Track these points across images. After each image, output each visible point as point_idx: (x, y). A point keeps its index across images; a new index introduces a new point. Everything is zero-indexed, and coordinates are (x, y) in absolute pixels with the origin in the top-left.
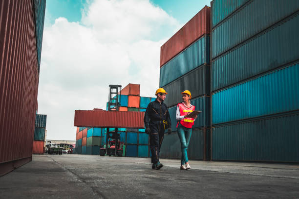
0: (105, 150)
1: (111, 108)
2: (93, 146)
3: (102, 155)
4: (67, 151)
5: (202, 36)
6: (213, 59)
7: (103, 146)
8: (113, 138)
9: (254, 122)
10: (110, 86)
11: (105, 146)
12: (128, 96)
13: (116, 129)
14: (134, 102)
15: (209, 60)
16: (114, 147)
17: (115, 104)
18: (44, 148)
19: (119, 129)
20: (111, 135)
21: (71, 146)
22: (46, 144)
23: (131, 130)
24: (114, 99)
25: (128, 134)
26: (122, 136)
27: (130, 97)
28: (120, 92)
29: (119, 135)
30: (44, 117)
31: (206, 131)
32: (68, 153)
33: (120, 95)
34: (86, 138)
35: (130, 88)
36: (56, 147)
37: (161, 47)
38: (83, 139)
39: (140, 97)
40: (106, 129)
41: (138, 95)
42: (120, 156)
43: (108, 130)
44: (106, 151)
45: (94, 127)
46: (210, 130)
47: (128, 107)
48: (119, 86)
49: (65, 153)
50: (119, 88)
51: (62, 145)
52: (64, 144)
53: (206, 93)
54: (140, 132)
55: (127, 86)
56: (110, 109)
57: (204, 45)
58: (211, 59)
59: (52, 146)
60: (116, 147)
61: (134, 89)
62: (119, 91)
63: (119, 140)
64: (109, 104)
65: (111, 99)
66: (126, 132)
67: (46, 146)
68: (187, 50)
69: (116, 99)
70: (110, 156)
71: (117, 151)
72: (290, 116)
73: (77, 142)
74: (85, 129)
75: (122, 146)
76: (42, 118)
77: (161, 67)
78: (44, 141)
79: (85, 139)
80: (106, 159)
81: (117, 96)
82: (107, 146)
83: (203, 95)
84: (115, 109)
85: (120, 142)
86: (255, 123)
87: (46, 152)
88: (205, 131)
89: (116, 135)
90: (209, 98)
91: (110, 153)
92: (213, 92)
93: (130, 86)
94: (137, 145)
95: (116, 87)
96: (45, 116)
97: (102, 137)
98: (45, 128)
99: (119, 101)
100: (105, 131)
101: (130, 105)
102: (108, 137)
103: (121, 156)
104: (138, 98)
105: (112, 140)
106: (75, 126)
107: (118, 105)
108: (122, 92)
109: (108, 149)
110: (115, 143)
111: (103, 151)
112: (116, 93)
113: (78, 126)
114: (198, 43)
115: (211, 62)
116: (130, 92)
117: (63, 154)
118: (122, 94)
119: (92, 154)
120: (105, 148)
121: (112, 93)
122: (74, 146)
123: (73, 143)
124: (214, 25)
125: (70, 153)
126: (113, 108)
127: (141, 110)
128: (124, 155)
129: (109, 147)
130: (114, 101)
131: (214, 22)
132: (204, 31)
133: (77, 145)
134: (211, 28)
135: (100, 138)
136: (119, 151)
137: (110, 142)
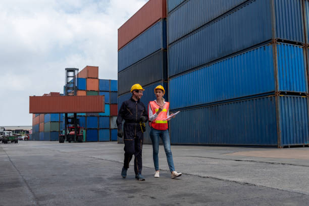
1: (69, 93)
2: (51, 132)
3: (61, 141)
4: (23, 137)
5: (159, 20)
7: (62, 132)
8: (72, 123)
10: (66, 69)
11: (64, 131)
12: (86, 78)
13: (75, 114)
14: (92, 85)
15: (166, 45)
16: (73, 132)
17: (73, 89)
19: (78, 114)
20: (70, 120)
21: (28, 132)
23: (91, 114)
24: (71, 82)
25: (87, 118)
26: (82, 121)
27: (88, 79)
28: (78, 75)
29: (78, 119)
32: (25, 140)
34: (43, 123)
35: (88, 71)
36: (11, 135)
37: (118, 30)
38: (40, 124)
39: (99, 80)
40: (64, 115)
41: (97, 78)
42: (80, 141)
43: (66, 114)
45: (51, 113)
47: (87, 91)
48: (76, 69)
49: (21, 139)
50: (76, 72)
51: (17, 131)
52: (19, 130)
53: (164, 78)
54: (101, 116)
55: (85, 68)
56: (67, 93)
57: (161, 30)
58: (168, 45)
59: (6, 134)
60: (76, 132)
61: (92, 71)
62: (76, 74)
63: (78, 125)
64: (67, 88)
65: (68, 83)
69: (73, 83)
70: (70, 142)
71: (77, 136)
73: (33, 126)
74: (42, 115)
75: (82, 131)
77: (119, 50)
79: (41, 125)
80: (66, 144)
81: (74, 80)
82: (66, 132)
83: (161, 80)
84: (73, 93)
85: (79, 128)
87: (1, 141)
89: (75, 120)
90: (167, 83)
91: (70, 139)
92: (170, 77)
93: (88, 68)
94: (97, 130)
95: (72, 70)
97: (60, 122)
99: (76, 85)
100: (63, 117)
101: (88, 89)
102: (67, 123)
103: (82, 142)
104: (97, 80)
106: (30, 113)
107: (76, 89)
108: (79, 75)
109: (67, 136)
110: (74, 129)
111: (62, 137)
112: (73, 77)
113: (34, 113)
114: (155, 27)
115: (168, 47)
116: (88, 74)
117: (19, 141)
118: (79, 77)
119: (51, 141)
120: (64, 135)
121: (69, 77)
122: (31, 132)
123: (30, 129)
124: (170, 10)
125: (27, 139)
126: (70, 93)
127: (100, 93)
128: (84, 140)
129: (68, 132)
130: (71, 86)
131: (170, 7)
132: (160, 15)
133: (34, 131)
134: (167, 13)
135: (58, 123)
136: (79, 137)
137: (69, 128)
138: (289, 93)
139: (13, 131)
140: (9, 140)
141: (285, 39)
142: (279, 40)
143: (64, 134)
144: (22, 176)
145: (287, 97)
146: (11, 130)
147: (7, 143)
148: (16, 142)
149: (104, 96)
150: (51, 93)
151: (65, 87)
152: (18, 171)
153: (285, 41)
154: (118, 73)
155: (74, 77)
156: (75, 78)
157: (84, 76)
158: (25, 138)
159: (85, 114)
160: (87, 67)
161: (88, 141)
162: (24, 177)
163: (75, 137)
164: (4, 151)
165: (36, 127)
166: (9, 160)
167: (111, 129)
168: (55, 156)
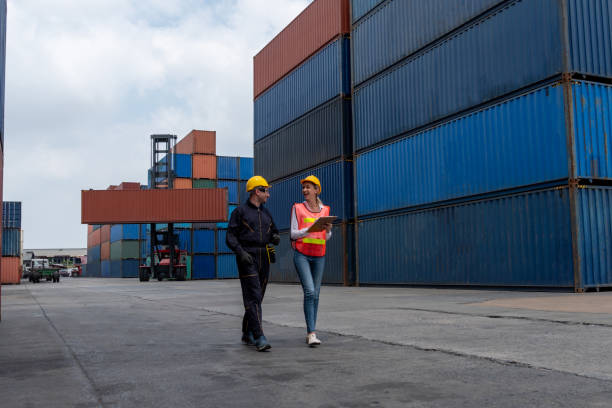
0: (148, 268)
1: (158, 184)
2: (123, 260)
3: (144, 279)
4: (69, 271)
5: (334, 38)
6: (355, 87)
7: (145, 260)
8: (164, 242)
9: (433, 211)
10: (152, 137)
11: (149, 259)
12: (192, 155)
13: (171, 225)
14: (203, 168)
15: (350, 89)
16: (166, 261)
17: (166, 175)
18: (20, 268)
19: (176, 225)
20: (160, 238)
21: (78, 260)
22: (25, 257)
23: (201, 225)
24: (162, 162)
25: (194, 233)
26: (183, 237)
27: (196, 158)
28: (175, 147)
29: (177, 236)
30: (16, 207)
31: (347, 228)
32: (73, 276)
33: (175, 154)
34: (108, 243)
35: (195, 139)
36: (47, 265)
37: (255, 58)
38: (103, 245)
39: (218, 157)
40: (149, 226)
41: (213, 154)
42: (181, 278)
43: (153, 226)
44: (152, 270)
45: (123, 223)
46: (353, 225)
47: (194, 180)
48: (171, 136)
49: (66, 275)
50: (172, 142)
51: (58, 259)
52: (62, 257)
53: (345, 152)
54: (220, 229)
55: (188, 135)
56: (154, 184)
57: (339, 57)
58: (352, 87)
59: (37, 265)
60: (171, 261)
61: (203, 141)
62: (171, 147)
63: (176, 247)
64: (154, 174)
65: (156, 164)
66: (191, 230)
67: (25, 262)
68: (307, 66)
69: (167, 163)
70: (160, 280)
71: (175, 269)
73: (89, 249)
74: (106, 227)
75: (184, 259)
76: (12, 210)
77: (255, 98)
78: (19, 257)
79: (105, 246)
80: (153, 284)
81: (168, 157)
82: (153, 260)
83: (339, 157)
84: (166, 183)
85: (179, 252)
86: (436, 212)
87: (25, 277)
88: (344, 229)
89: (171, 237)
90: (351, 164)
91: (161, 273)
92: (357, 152)
93: (196, 135)
94: (214, 256)
95: (165, 139)
96: (19, 205)
97: (141, 240)
98: (18, 228)
99: (172, 168)
100: (147, 230)
101: (197, 175)
102: (155, 242)
103: (184, 280)
104: (213, 159)
106: (83, 223)
107: (173, 176)
108: (178, 149)
109: (155, 267)
110: (168, 254)
111: (146, 270)
112: (166, 152)
113: (90, 224)
114: (325, 53)
115: (352, 91)
116: (195, 148)
117: (62, 279)
118: (178, 152)
119: (124, 277)
120: (148, 266)
121: (158, 152)
122: (85, 261)
123: (82, 254)
124: (356, 17)
125: (77, 274)
126: (160, 183)
127: (219, 183)
128: (189, 276)
129: (157, 261)
130: (163, 169)
131: (357, 12)
132: (337, 28)
133: (91, 259)
134: (351, 23)
135: (137, 243)
136: (178, 270)
137: (158, 252)
138: (597, 182)
139: (50, 259)
140: (42, 277)
141: (589, 73)
142: (578, 76)
143: (148, 264)
144: (69, 346)
145: (593, 190)
146: (46, 257)
147: (38, 282)
148: (56, 279)
149: (227, 188)
150: (125, 185)
151: (150, 172)
152: (61, 336)
153: (589, 78)
154: (255, 143)
155: (168, 151)
156: (170, 154)
157: (188, 150)
158: (73, 273)
159: (189, 226)
160: (194, 131)
161: (194, 277)
162: (74, 350)
163: (171, 269)
164: (34, 297)
165: (94, 250)
166: (41, 315)
168: (132, 307)
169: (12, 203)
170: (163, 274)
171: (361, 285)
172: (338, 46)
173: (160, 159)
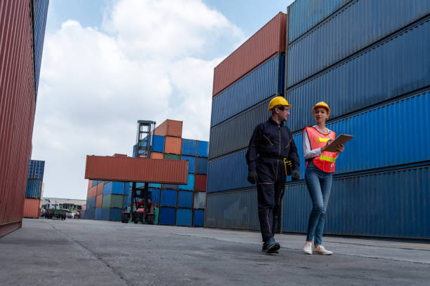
0: (128, 214)
1: (140, 154)
2: (111, 208)
3: (125, 221)
4: (73, 214)
5: (274, 54)
6: (287, 89)
7: (126, 208)
8: (141, 196)
10: (139, 121)
11: (129, 208)
12: (165, 137)
13: (147, 184)
14: (172, 146)
15: (283, 90)
16: (141, 210)
17: (146, 148)
18: (39, 209)
19: (150, 185)
20: (138, 193)
21: (80, 207)
22: (43, 203)
23: (168, 186)
24: (144, 140)
25: (163, 192)
26: (155, 194)
27: (167, 138)
28: (154, 131)
29: (150, 193)
30: (41, 165)
32: (75, 218)
33: (154, 135)
34: (101, 196)
35: (168, 126)
36: (58, 208)
37: (215, 69)
38: (98, 197)
39: (183, 139)
40: (131, 184)
41: (180, 137)
42: (151, 223)
43: (134, 185)
44: (131, 215)
45: (113, 181)
47: (165, 154)
48: (152, 122)
49: (70, 217)
50: (152, 125)
51: (66, 206)
52: (68, 205)
54: (181, 190)
55: (164, 123)
56: (137, 155)
57: (277, 68)
58: (285, 88)
59: (51, 207)
60: (145, 210)
61: (174, 127)
62: (152, 130)
63: (149, 201)
64: (137, 148)
65: (140, 141)
66: (160, 189)
67: (43, 206)
68: (252, 74)
69: (147, 141)
70: (136, 223)
71: (147, 216)
72: (395, 172)
73: (88, 200)
74: (101, 184)
75: (154, 209)
76: (38, 166)
77: (213, 96)
78: (39, 199)
79: (99, 198)
80: (130, 226)
81: (149, 137)
82: (132, 208)
85: (151, 204)
86: (345, 180)
87: (43, 216)
89: (146, 192)
91: (137, 218)
93: (169, 123)
94: (175, 209)
95: (147, 123)
96: (43, 163)
97: (125, 195)
98: (42, 180)
99: (151, 144)
100: (130, 187)
101: (167, 151)
102: (134, 195)
103: (153, 224)
104: (179, 140)
105: (140, 200)
106: (86, 178)
107: (151, 150)
108: (156, 131)
109: (133, 213)
110: (143, 205)
111: (126, 215)
112: (147, 133)
113: (90, 179)
114: (267, 64)
115: (285, 92)
116: (167, 131)
117: (67, 218)
118: (156, 134)
119: (110, 220)
121: (142, 132)
122: (84, 208)
123: (83, 204)
124: (291, 40)
125: (78, 217)
126: (142, 154)
127: (182, 158)
128: (156, 222)
129: (135, 209)
130: (145, 145)
131: (291, 36)
132: (277, 48)
133: (89, 207)
134: (287, 44)
135: (121, 197)
136: (149, 217)
137: (136, 203)
140: (54, 216)
143: (128, 211)
147: (51, 218)
148: (63, 217)
149: (188, 161)
150: (117, 155)
151: (135, 147)
154: (211, 128)
155: (149, 132)
156: (150, 135)
157: (163, 133)
158: (75, 216)
159: (159, 186)
160: (168, 120)
161: (160, 223)
163: (144, 216)
165: (92, 200)
167: (193, 210)
169: (38, 161)
170: (138, 219)
171: (284, 233)
172: (276, 60)
173: (143, 138)
